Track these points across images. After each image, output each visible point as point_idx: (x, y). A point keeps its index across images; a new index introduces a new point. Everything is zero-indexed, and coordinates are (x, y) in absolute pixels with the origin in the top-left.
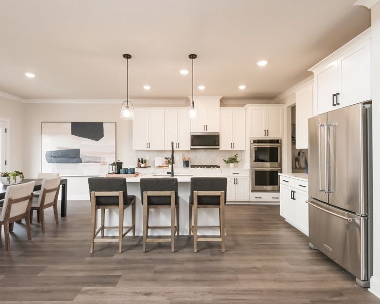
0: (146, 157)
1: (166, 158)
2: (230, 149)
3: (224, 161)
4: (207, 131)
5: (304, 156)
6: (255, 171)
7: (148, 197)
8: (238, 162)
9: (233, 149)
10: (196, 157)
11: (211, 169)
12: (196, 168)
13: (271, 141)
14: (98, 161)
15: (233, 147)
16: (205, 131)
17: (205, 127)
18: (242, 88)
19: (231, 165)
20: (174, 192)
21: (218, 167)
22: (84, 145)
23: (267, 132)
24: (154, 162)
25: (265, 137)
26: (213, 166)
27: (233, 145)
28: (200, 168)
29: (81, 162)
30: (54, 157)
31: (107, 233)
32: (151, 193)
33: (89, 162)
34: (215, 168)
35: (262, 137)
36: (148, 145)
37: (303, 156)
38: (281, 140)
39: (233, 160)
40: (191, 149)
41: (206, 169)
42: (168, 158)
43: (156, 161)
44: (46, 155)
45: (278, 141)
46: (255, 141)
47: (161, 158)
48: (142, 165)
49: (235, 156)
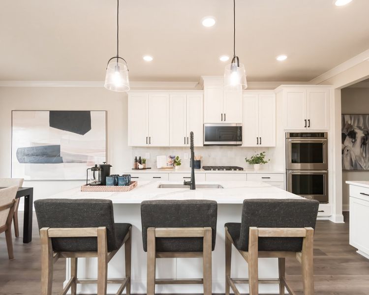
0: (145, 156)
1: (171, 158)
2: (256, 145)
3: (247, 161)
4: (226, 122)
5: (349, 155)
6: (293, 175)
7: (158, 240)
8: (264, 163)
9: (259, 145)
10: (209, 156)
11: (233, 171)
12: (212, 171)
13: (313, 135)
14: (83, 160)
15: (259, 143)
16: (223, 122)
17: (223, 117)
18: (282, 58)
19: (256, 166)
20: (210, 228)
21: (241, 169)
22: (66, 139)
23: (308, 123)
24: (156, 162)
25: (305, 128)
26: (235, 168)
27: (259, 140)
28: (217, 171)
29: (62, 162)
30: (28, 155)
31: (83, 288)
32: (162, 232)
33: (73, 162)
34: (238, 171)
35: (300, 128)
36: (148, 140)
37: (347, 154)
38: (327, 133)
39: (258, 160)
40: (204, 145)
41: (225, 171)
42: (174, 157)
43: (157, 160)
44: (17, 153)
45: (322, 135)
46: (292, 135)
47: (164, 157)
48: (141, 166)
49: (261, 154)
